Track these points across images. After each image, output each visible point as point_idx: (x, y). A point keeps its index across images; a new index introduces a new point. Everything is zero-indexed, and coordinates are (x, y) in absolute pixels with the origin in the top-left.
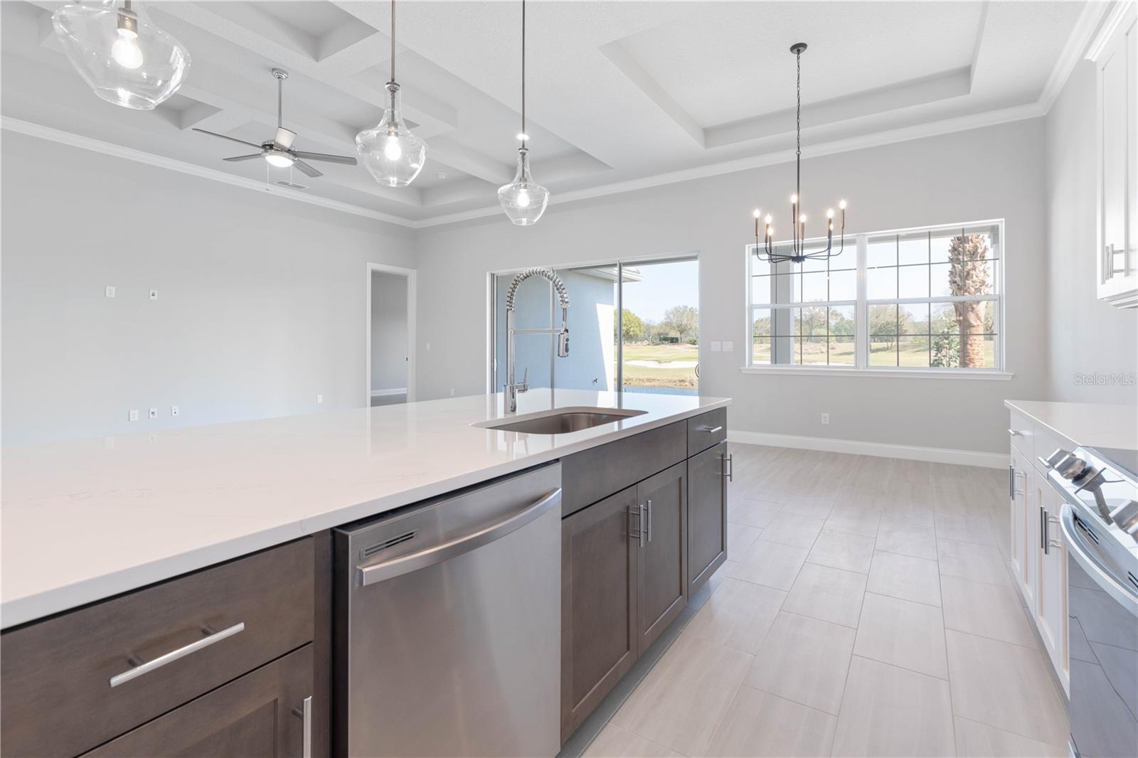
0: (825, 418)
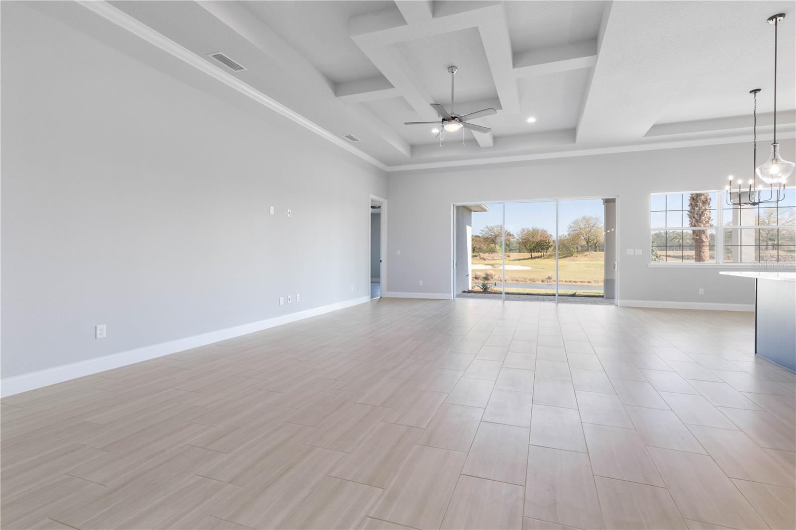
0: (701, 291)
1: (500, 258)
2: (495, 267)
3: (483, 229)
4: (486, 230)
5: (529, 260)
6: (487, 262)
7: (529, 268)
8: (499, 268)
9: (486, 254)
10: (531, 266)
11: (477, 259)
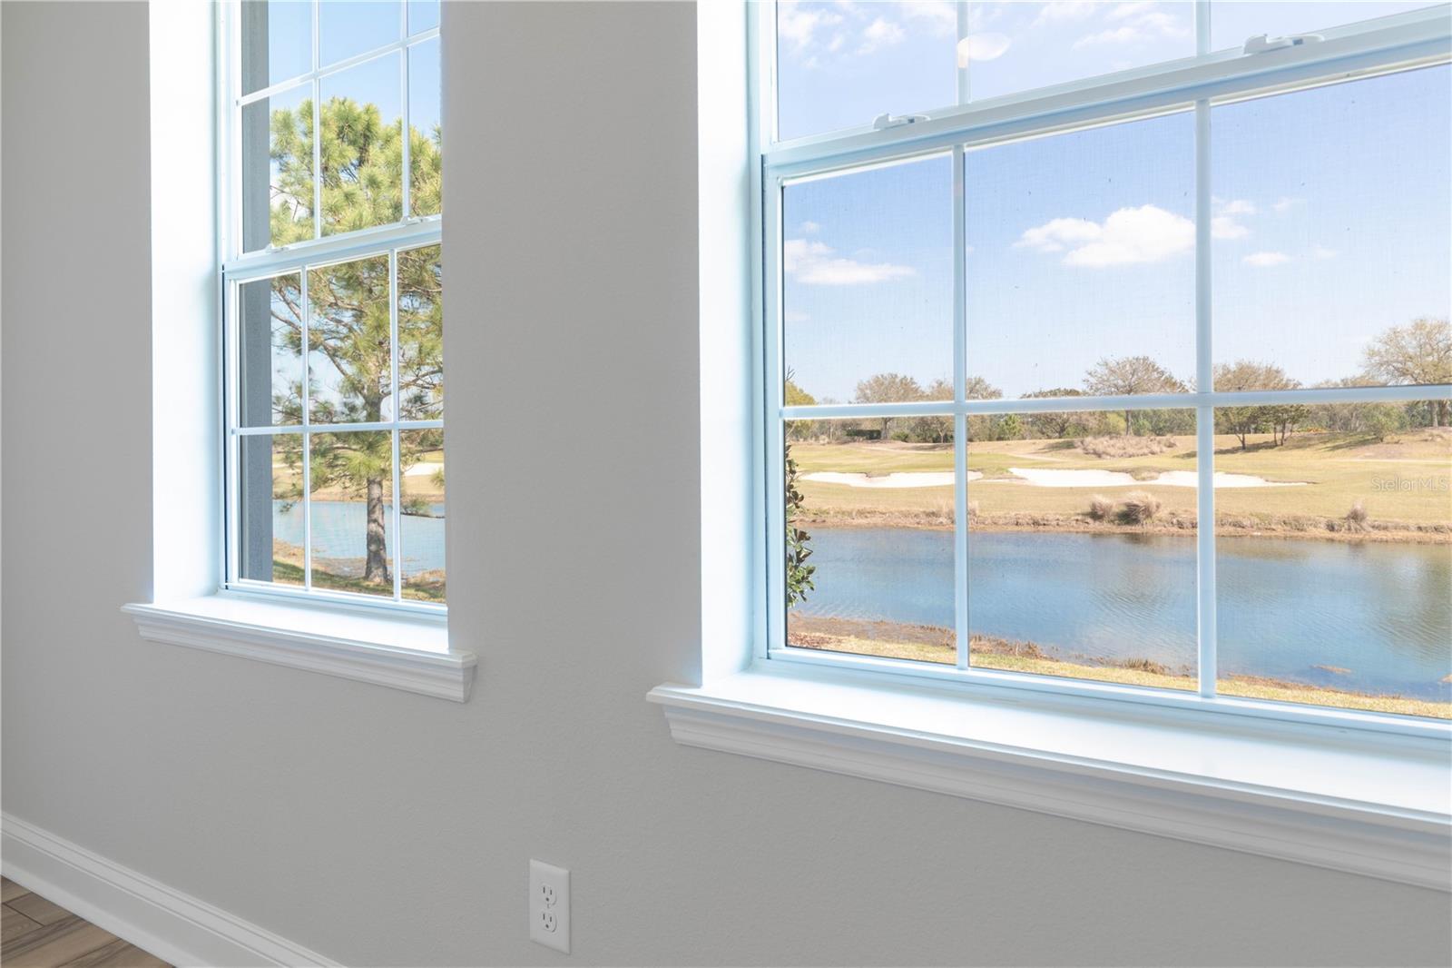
1: (1146, 451)
2: (1144, 479)
3: (1091, 368)
4: (1102, 371)
5: (1239, 455)
6: (1107, 461)
7: (1254, 482)
8: (1153, 482)
9: (1102, 439)
10: (1261, 476)
11: (1077, 455)
